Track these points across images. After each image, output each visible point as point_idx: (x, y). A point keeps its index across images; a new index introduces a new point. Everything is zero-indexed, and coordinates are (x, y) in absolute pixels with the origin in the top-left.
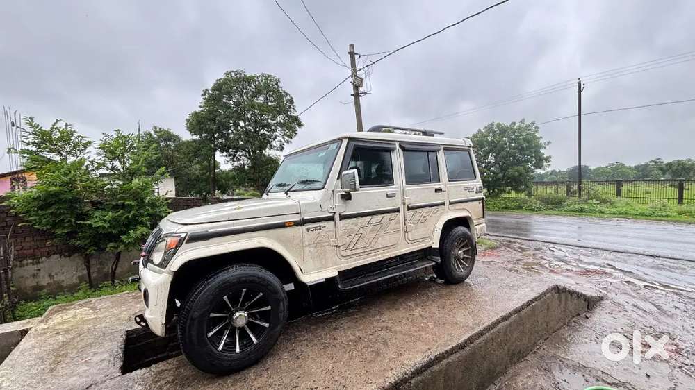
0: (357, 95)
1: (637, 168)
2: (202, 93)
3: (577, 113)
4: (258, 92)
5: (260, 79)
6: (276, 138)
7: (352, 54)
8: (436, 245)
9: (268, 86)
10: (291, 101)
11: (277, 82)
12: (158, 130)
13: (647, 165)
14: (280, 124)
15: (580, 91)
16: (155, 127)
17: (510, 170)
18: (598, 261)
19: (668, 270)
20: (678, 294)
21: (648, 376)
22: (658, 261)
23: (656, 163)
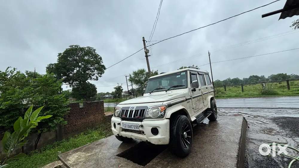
0: (147, 56)
1: (224, 81)
2: (58, 55)
3: (209, 63)
4: (86, 54)
5: (86, 49)
6: (94, 74)
7: (144, 41)
8: (210, 107)
9: (90, 52)
10: (101, 58)
11: (94, 50)
12: (29, 72)
13: (226, 80)
14: (96, 69)
15: (209, 55)
16: (27, 71)
18: (236, 112)
19: (255, 112)
20: (264, 118)
21: (278, 139)
22: (251, 109)
23: (229, 79)
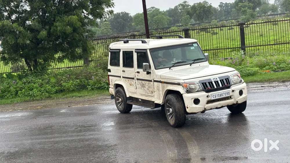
17: (58, 24)
